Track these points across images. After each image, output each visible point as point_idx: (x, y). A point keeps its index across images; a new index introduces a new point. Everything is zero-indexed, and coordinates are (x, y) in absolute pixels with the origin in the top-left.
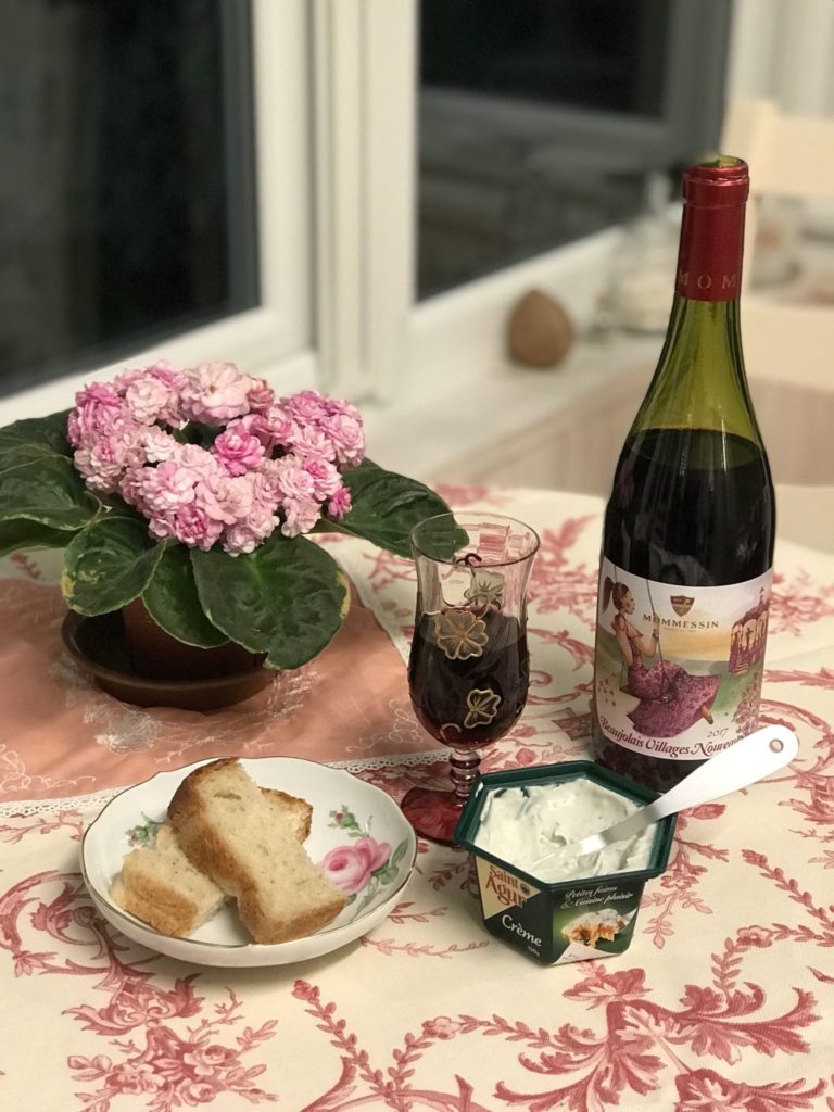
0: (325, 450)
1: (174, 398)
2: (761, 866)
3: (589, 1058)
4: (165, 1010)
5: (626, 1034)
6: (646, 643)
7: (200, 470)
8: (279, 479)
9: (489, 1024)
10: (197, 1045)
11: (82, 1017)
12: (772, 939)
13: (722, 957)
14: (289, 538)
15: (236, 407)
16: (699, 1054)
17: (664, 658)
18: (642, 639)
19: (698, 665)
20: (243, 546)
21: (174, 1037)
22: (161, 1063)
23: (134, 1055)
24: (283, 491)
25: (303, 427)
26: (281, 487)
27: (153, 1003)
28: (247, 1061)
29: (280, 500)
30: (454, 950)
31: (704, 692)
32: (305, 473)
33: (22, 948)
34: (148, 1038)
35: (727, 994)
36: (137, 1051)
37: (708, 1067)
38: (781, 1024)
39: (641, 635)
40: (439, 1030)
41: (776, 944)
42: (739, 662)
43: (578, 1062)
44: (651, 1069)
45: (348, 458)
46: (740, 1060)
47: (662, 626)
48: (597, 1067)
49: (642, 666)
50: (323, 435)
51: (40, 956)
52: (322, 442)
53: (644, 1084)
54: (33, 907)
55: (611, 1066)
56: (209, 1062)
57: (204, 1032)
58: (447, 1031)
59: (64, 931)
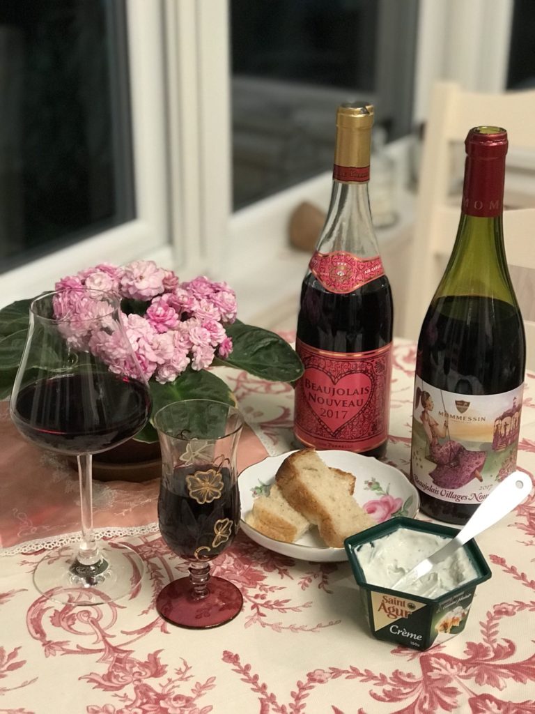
0: (214, 313)
1: (116, 284)
2: (502, 565)
3: (413, 691)
4: (144, 673)
5: (434, 675)
6: (440, 429)
7: (140, 330)
8: (189, 334)
9: (348, 672)
10: (167, 695)
11: (92, 680)
12: (515, 610)
13: (486, 623)
14: (196, 371)
15: (156, 289)
16: (480, 685)
17: (451, 439)
18: (438, 427)
19: (473, 444)
20: (168, 377)
21: (152, 690)
22: (146, 707)
23: (128, 703)
24: (192, 341)
25: (199, 300)
26: (191, 339)
27: (135, 669)
28: (200, 703)
29: (190, 347)
30: (320, 627)
31: (477, 461)
32: (205, 330)
33: (48, 639)
34: (136, 692)
35: (492, 646)
36: (130, 700)
37: (487, 692)
38: (528, 664)
39: (437, 424)
40: (318, 678)
41: (519, 614)
42: (499, 443)
43: (407, 694)
44: (453, 695)
45: (228, 319)
46: (506, 687)
47: (450, 419)
48: (419, 696)
49: (438, 444)
50: (212, 305)
51: (59, 644)
52: (212, 309)
53: (449, 705)
54: (50, 613)
55: (427, 695)
56: (176, 705)
57: (170, 686)
58: (323, 678)
59: (72, 627)
